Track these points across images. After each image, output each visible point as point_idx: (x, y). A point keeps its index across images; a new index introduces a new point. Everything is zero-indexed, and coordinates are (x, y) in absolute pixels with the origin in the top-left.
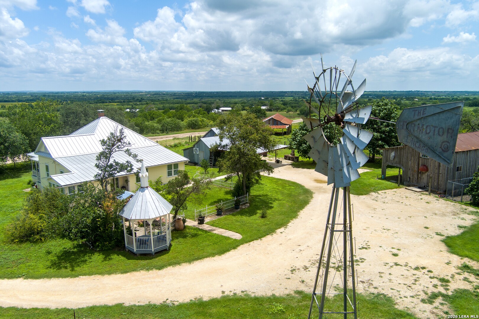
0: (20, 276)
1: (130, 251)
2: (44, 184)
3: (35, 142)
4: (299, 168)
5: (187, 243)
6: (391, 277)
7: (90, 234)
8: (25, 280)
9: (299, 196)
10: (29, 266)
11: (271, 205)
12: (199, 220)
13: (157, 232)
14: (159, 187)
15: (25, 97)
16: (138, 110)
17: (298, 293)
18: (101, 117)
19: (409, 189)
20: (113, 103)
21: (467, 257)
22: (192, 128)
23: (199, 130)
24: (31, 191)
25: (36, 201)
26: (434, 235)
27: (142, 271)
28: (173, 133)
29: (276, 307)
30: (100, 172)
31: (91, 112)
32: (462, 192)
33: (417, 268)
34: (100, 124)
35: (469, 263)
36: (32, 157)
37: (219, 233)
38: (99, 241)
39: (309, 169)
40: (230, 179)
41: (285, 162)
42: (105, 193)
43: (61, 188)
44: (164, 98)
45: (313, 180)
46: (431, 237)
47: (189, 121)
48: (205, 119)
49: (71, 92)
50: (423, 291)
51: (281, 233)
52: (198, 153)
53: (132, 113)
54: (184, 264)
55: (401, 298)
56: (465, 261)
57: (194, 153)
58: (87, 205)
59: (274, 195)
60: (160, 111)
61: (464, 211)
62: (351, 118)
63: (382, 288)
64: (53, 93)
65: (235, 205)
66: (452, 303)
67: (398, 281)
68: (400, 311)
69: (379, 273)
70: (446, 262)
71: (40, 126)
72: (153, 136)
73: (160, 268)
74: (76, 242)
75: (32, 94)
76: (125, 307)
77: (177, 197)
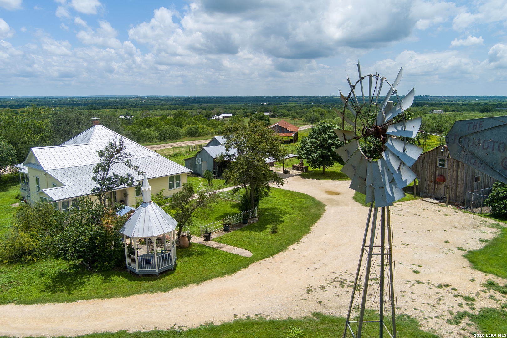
0: (11, 301)
1: (132, 272)
2: (34, 199)
3: (23, 152)
4: (308, 178)
5: (193, 262)
6: (414, 296)
7: (88, 253)
8: (17, 306)
9: (311, 209)
10: (21, 290)
11: (281, 219)
12: (205, 236)
13: (161, 250)
14: (161, 202)
15: (9, 102)
16: (133, 117)
17: (316, 315)
18: (96, 126)
19: (426, 201)
20: (105, 109)
21: (491, 273)
22: (192, 136)
23: (200, 138)
24: (20, 206)
25: (26, 217)
26: (455, 249)
27: (145, 294)
28: (172, 141)
29: (293, 331)
30: (98, 186)
31: (84, 119)
32: (482, 203)
33: (440, 286)
34: (95, 133)
35: (494, 280)
36: (21, 169)
37: (227, 250)
38: (98, 261)
39: (320, 179)
40: (238, 192)
41: (293, 172)
42: (104, 209)
43: (54, 203)
44: (160, 103)
45: (324, 191)
46: (452, 252)
47: (189, 128)
48: (205, 126)
49: (59, 97)
50: (448, 310)
51: (294, 249)
52: (201, 163)
53: (127, 119)
54: (191, 285)
55: (425, 318)
56: (490, 278)
57: (196, 163)
58: (84, 221)
59: (284, 209)
60: (157, 117)
61: (485, 224)
62: (396, 131)
63: (405, 308)
64: (40, 98)
65: (243, 219)
66: (479, 323)
67: (421, 300)
68: (426, 333)
69: (401, 292)
70: (470, 278)
71: (29, 135)
72: (150, 145)
73: (165, 290)
74: (71, 263)
75: (16, 100)
76: (130, 334)
77: (182, 212)
